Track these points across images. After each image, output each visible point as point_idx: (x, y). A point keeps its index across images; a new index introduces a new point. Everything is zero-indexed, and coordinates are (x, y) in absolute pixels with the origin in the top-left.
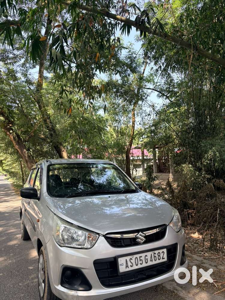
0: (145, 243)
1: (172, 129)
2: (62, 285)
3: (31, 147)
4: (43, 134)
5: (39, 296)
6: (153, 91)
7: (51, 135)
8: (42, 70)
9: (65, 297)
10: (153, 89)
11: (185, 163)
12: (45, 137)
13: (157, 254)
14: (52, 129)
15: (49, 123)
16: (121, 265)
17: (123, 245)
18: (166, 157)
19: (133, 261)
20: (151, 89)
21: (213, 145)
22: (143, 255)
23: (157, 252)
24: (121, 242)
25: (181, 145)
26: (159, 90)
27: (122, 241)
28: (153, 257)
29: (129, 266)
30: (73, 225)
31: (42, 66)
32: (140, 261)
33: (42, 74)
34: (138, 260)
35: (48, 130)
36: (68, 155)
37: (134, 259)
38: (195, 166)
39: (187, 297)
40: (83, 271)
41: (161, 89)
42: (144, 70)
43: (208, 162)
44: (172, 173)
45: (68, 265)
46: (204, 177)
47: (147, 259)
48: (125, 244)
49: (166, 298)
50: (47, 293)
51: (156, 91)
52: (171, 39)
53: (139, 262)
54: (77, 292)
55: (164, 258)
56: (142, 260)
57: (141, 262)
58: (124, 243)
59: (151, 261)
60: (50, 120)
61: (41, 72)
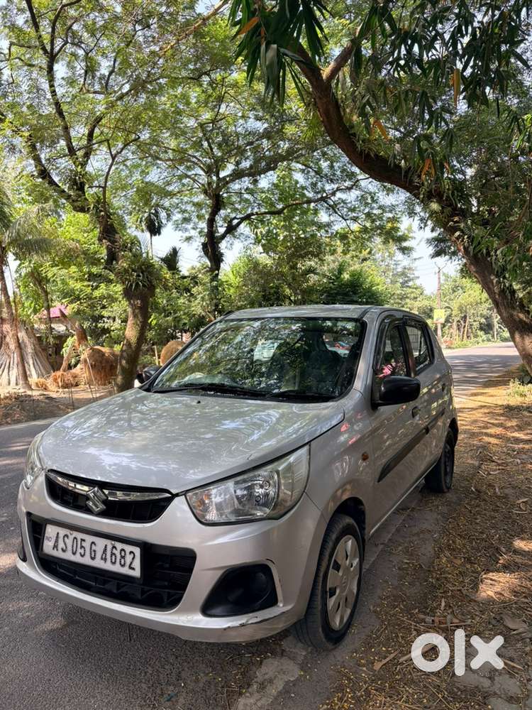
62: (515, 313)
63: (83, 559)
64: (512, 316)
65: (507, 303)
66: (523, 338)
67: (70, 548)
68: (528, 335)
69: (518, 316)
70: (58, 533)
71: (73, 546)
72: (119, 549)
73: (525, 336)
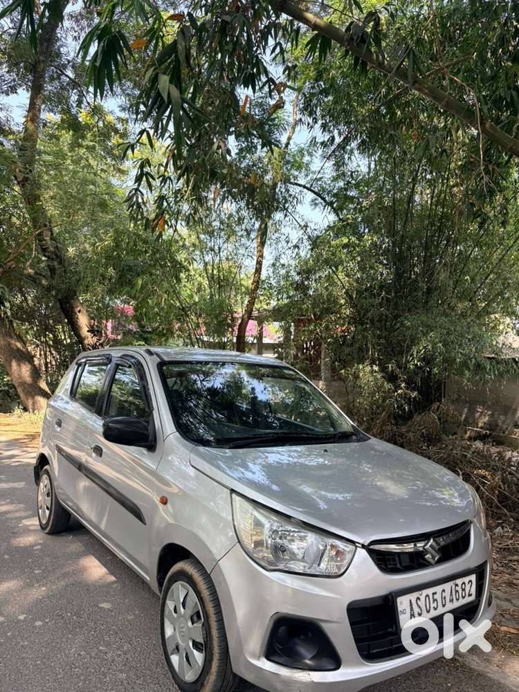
0: (440, 562)
1: (339, 282)
2: (268, 658)
3: (7, 297)
4: (32, 266)
5: (173, 678)
6: (305, 190)
7: (52, 270)
8: (38, 102)
9: (279, 686)
10: (304, 187)
11: (361, 361)
12: (36, 273)
13: (460, 586)
14: (56, 255)
15: (48, 238)
16: (403, 613)
17: (398, 566)
18: (310, 343)
19: (422, 603)
20: (300, 185)
21: (430, 328)
22: (438, 589)
23: (459, 581)
24: (394, 560)
25: (353, 320)
26: (316, 190)
27: (397, 558)
28: (454, 592)
29: (416, 614)
30: (292, 520)
31: (40, 92)
32: (433, 602)
33: (38, 113)
34: (429, 600)
35: (45, 256)
36: (90, 323)
37: (423, 598)
38: (383, 369)
39: (488, 671)
40: (325, 626)
41: (322, 187)
42: (289, 138)
43: (419, 363)
44: (326, 380)
45: (289, 614)
46: (404, 397)
47: (445, 598)
48: (403, 565)
49: (447, 674)
50: (215, 673)
51: (310, 192)
52: (426, 91)
53: (432, 605)
54: (309, 674)
55: (471, 595)
56: (436, 600)
57: (435, 605)
58: (400, 563)
59: (450, 601)
60: (52, 234)
61: (33, 109)
62: (13, 342)
63: (437, 611)
64: (10, 344)
65: (6, 331)
66: (20, 366)
67: (424, 609)
68: (25, 364)
69: (15, 345)
70: (410, 601)
71: (426, 605)
72: (460, 584)
73: (22, 365)
